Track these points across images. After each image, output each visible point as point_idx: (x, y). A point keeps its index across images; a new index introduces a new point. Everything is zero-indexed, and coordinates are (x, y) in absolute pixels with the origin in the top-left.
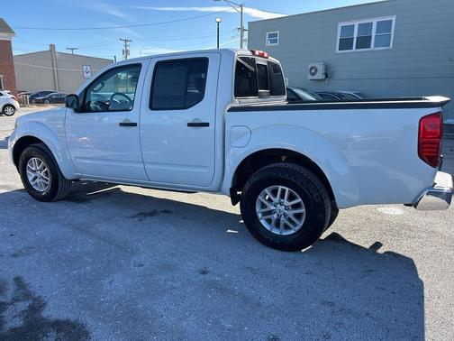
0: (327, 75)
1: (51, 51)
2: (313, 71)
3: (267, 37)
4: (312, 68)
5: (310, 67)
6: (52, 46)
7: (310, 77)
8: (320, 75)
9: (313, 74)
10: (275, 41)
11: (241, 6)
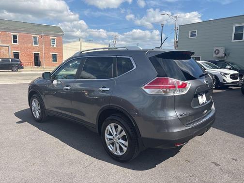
0: (225, 54)
2: (217, 52)
3: (190, 33)
5: (215, 49)
6: (81, 40)
7: (215, 55)
8: (221, 54)
10: (195, 35)
11: (176, 17)
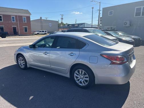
0: (130, 25)
1: (41, 19)
2: (125, 24)
3: (109, 12)
4: (125, 23)
5: (124, 22)
6: (41, 18)
7: (124, 26)
8: (128, 25)
9: (125, 25)
10: (112, 14)
11: (100, 3)
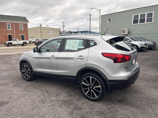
0: (129, 33)
4: (123, 30)
6: (41, 25)
8: (126, 33)
11: (100, 10)
